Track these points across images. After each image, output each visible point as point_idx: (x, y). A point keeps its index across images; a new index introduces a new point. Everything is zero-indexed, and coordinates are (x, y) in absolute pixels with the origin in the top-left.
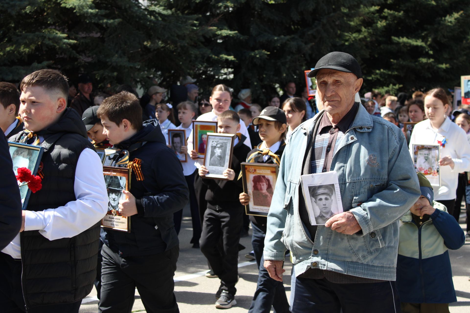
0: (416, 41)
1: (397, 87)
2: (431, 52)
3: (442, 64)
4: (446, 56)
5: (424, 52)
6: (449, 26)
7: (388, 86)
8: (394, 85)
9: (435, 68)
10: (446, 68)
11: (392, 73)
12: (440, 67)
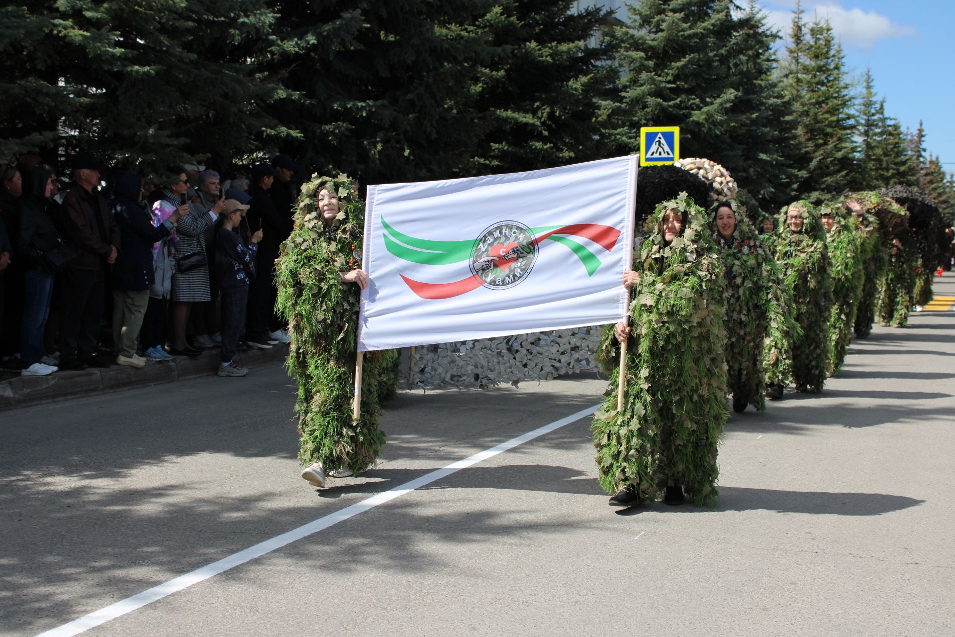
0: (525, 117)
2: (546, 133)
3: (562, 150)
4: (567, 139)
5: (536, 133)
6: (573, 94)
9: (554, 157)
11: (490, 162)
12: (561, 155)
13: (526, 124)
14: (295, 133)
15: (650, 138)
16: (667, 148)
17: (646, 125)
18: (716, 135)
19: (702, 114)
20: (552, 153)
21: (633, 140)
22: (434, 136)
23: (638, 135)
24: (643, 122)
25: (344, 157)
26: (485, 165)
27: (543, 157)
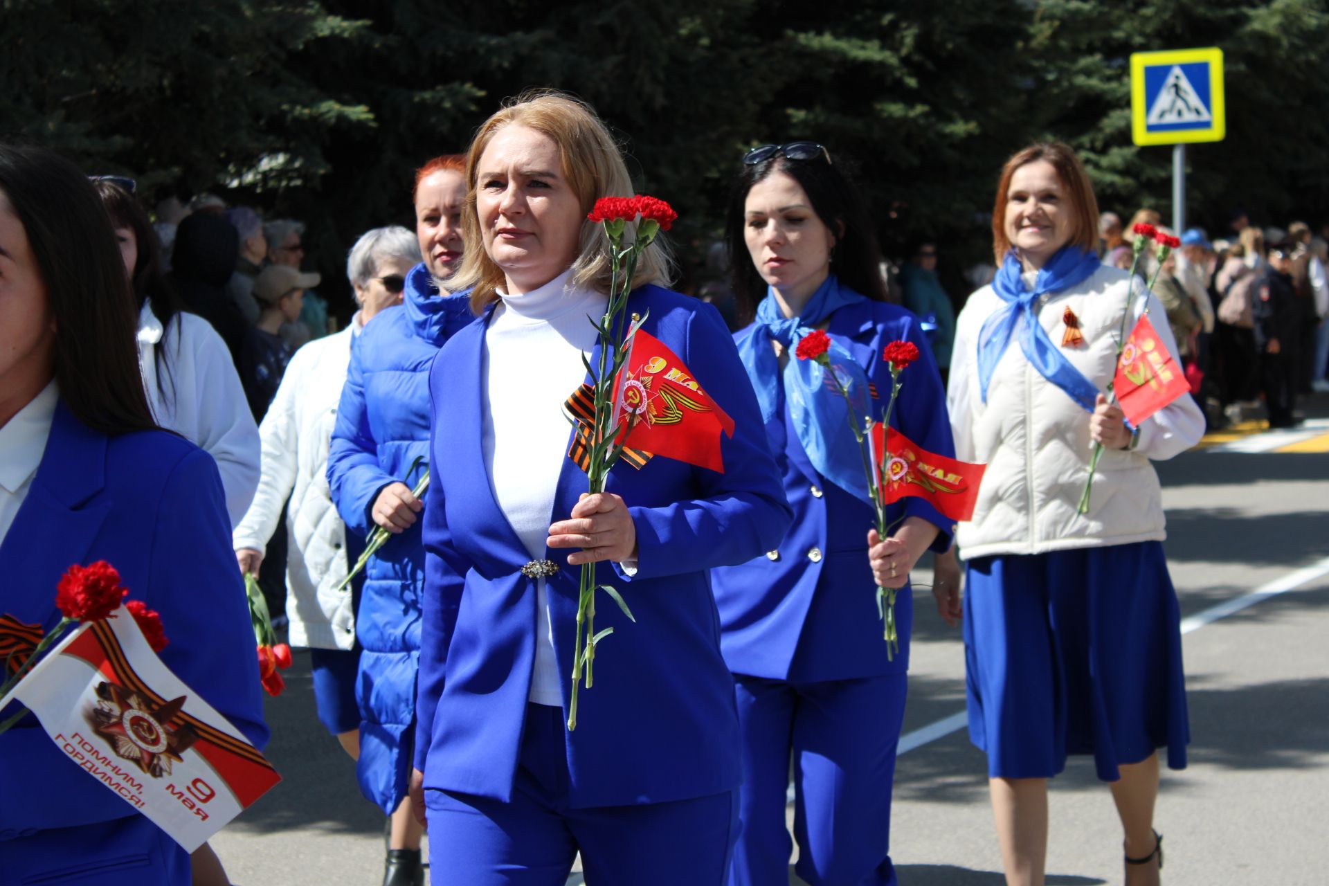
0: (863, 48)
2: (912, 82)
3: (950, 120)
5: (889, 83)
9: (931, 135)
12: (947, 130)
13: (867, 64)
14: (359, 112)
15: (1156, 77)
16: (1194, 99)
17: (1144, 48)
18: (1309, 63)
19: (1273, 14)
20: (929, 127)
21: (1114, 85)
22: (660, 101)
23: (1125, 71)
24: (1138, 40)
27: (908, 136)
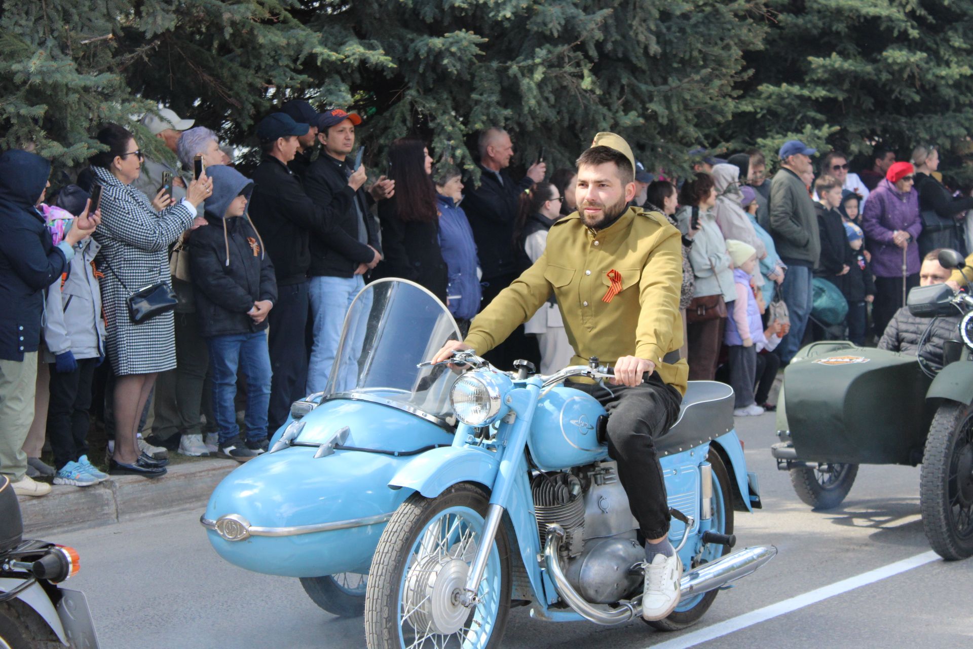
1: (825, 131)
2: (914, 33)
3: (948, 64)
4: (958, 42)
5: (896, 34)
7: (799, 130)
8: (817, 125)
9: (930, 77)
10: (961, 75)
11: (812, 92)
12: (943, 73)
13: (877, 19)
14: (378, 56)
20: (928, 70)
22: (655, 48)
25: (474, 96)
26: (800, 97)
27: (912, 77)
